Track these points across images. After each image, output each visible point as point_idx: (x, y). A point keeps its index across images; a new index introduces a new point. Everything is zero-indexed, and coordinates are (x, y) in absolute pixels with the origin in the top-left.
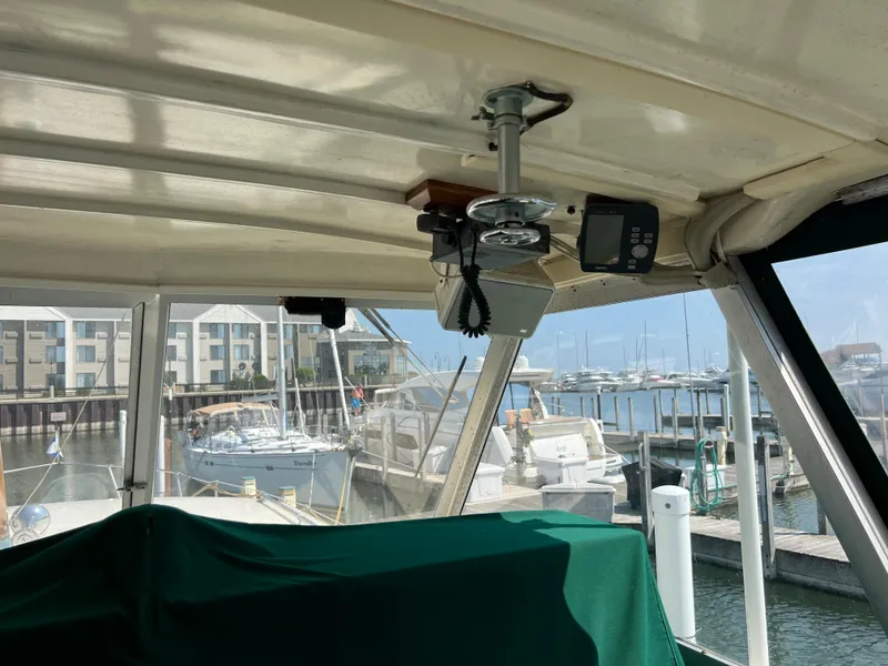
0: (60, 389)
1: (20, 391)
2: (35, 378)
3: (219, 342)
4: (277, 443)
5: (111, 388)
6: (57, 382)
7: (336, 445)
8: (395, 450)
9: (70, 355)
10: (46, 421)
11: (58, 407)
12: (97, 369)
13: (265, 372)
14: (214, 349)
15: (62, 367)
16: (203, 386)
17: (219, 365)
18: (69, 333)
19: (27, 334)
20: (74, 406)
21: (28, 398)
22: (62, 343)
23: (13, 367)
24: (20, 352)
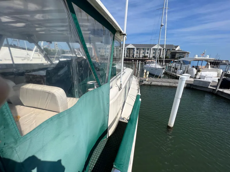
0: (134, 57)
1: (129, 57)
2: (131, 56)
3: (155, 51)
4: (155, 66)
5: (139, 57)
6: (133, 56)
7: (161, 67)
8: (175, 70)
9: (135, 53)
10: (132, 61)
11: (133, 59)
12: (138, 55)
13: (161, 57)
14: (154, 52)
15: (134, 54)
16: (151, 58)
17: (154, 55)
18: (135, 50)
19: (131, 50)
20: (135, 59)
21: (130, 58)
22: (134, 51)
23: (129, 54)
24: (130, 53)
